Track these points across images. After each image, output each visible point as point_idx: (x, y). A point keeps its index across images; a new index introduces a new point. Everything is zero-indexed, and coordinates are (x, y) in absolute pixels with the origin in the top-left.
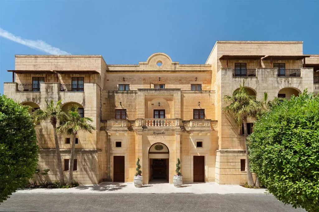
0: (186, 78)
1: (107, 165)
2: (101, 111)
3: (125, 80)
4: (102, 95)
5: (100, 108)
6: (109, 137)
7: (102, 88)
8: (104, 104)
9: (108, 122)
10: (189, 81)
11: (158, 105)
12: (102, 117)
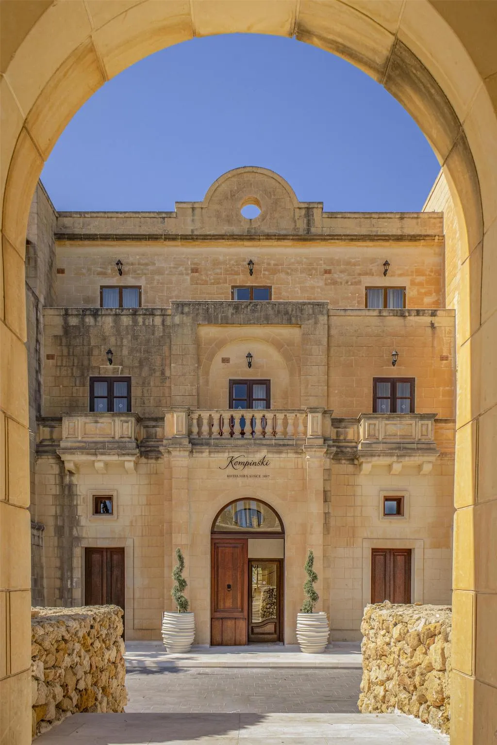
0: (348, 263)
1: (62, 579)
2: (39, 384)
3: (125, 268)
4: (41, 326)
5: (37, 372)
6: (67, 479)
7: (42, 300)
8: (49, 357)
9: (67, 423)
10: (360, 274)
11: (245, 361)
12: (43, 404)
